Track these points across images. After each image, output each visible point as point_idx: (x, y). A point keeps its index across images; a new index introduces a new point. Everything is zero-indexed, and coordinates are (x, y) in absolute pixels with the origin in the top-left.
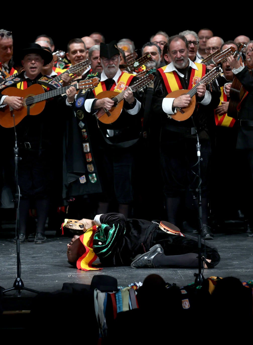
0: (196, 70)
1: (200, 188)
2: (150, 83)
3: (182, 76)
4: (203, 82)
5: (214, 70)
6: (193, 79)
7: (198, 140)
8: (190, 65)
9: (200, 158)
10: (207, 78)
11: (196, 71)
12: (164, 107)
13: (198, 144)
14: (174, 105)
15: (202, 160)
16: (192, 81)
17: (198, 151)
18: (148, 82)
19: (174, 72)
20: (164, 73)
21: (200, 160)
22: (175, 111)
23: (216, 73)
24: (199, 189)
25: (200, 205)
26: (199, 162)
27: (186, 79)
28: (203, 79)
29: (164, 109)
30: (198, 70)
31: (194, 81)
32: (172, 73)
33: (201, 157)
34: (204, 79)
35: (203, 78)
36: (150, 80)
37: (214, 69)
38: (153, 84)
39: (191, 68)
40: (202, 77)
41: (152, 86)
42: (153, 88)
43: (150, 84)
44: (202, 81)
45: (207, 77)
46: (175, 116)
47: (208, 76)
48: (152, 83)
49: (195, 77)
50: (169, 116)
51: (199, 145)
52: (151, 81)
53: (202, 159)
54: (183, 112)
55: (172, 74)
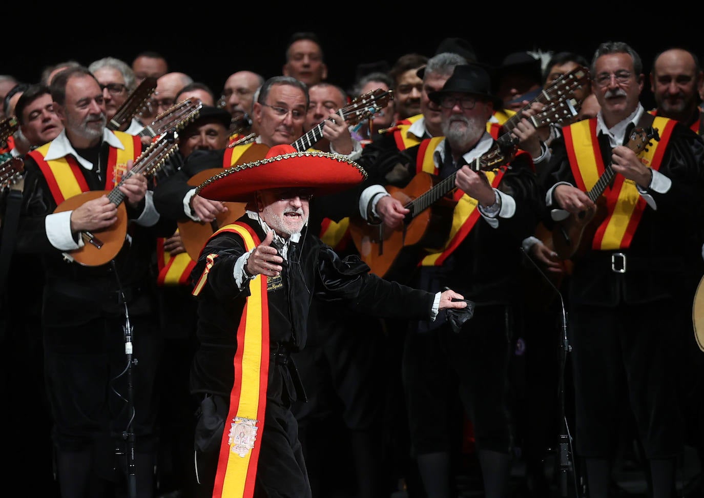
0: (119, 149)
1: (132, 430)
2: (15, 179)
3: (88, 166)
4: (141, 169)
5: (161, 141)
6: (113, 171)
7: (127, 317)
8: (105, 139)
9: (133, 360)
10: (148, 161)
11: (119, 152)
12: (51, 235)
13: (128, 325)
14: (75, 228)
15: (136, 364)
16: (113, 177)
17: (126, 342)
18: (10, 176)
19: (69, 158)
20: (46, 161)
21: (133, 365)
22: (81, 243)
23: (166, 146)
24: (129, 432)
25: (131, 470)
26: (129, 368)
27: (99, 171)
28: (138, 163)
29: (53, 240)
30: (123, 148)
31: (117, 175)
32: (65, 160)
33: (134, 355)
34: (141, 164)
35: (137, 160)
36: (15, 172)
37: (161, 138)
38: (22, 183)
39: (107, 144)
40: (135, 158)
41: (20, 187)
42: (22, 191)
43: (14, 182)
44: (137, 167)
45: (148, 157)
46: (81, 254)
47: (149, 155)
48: (21, 180)
49: (119, 166)
50: (66, 256)
51: (131, 327)
52: (18, 173)
53: (136, 361)
54: (98, 243)
55: (65, 162)
